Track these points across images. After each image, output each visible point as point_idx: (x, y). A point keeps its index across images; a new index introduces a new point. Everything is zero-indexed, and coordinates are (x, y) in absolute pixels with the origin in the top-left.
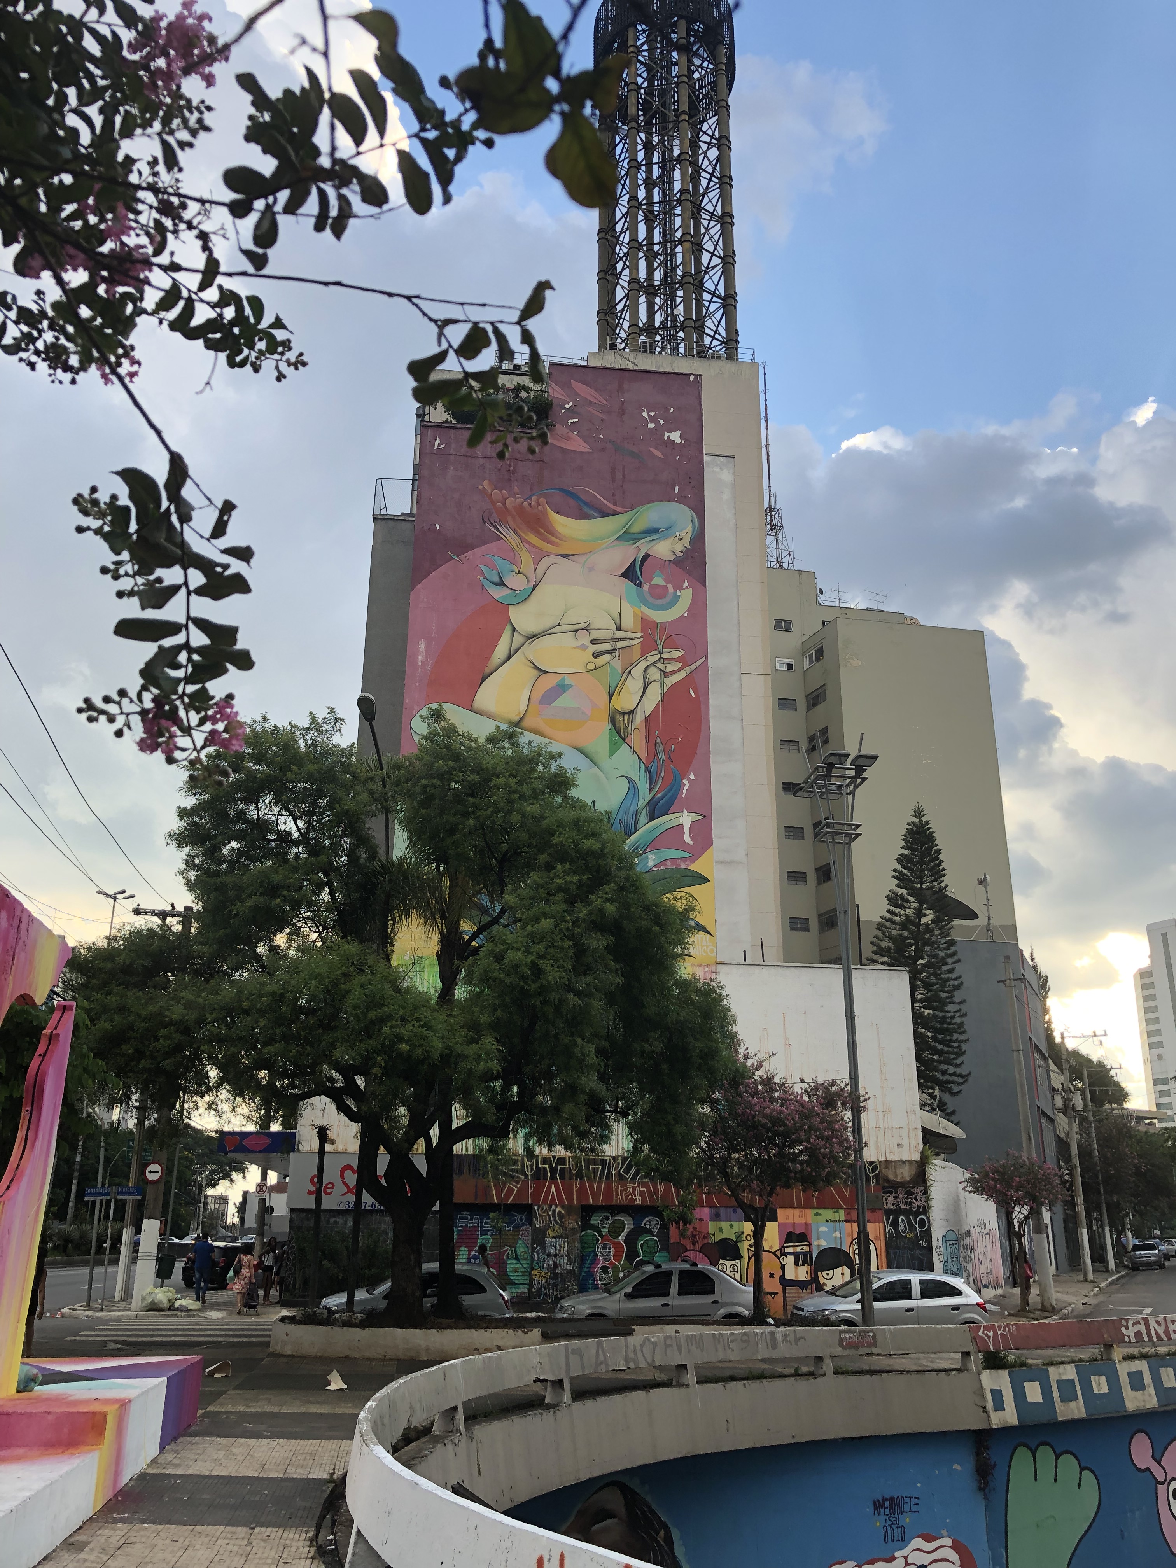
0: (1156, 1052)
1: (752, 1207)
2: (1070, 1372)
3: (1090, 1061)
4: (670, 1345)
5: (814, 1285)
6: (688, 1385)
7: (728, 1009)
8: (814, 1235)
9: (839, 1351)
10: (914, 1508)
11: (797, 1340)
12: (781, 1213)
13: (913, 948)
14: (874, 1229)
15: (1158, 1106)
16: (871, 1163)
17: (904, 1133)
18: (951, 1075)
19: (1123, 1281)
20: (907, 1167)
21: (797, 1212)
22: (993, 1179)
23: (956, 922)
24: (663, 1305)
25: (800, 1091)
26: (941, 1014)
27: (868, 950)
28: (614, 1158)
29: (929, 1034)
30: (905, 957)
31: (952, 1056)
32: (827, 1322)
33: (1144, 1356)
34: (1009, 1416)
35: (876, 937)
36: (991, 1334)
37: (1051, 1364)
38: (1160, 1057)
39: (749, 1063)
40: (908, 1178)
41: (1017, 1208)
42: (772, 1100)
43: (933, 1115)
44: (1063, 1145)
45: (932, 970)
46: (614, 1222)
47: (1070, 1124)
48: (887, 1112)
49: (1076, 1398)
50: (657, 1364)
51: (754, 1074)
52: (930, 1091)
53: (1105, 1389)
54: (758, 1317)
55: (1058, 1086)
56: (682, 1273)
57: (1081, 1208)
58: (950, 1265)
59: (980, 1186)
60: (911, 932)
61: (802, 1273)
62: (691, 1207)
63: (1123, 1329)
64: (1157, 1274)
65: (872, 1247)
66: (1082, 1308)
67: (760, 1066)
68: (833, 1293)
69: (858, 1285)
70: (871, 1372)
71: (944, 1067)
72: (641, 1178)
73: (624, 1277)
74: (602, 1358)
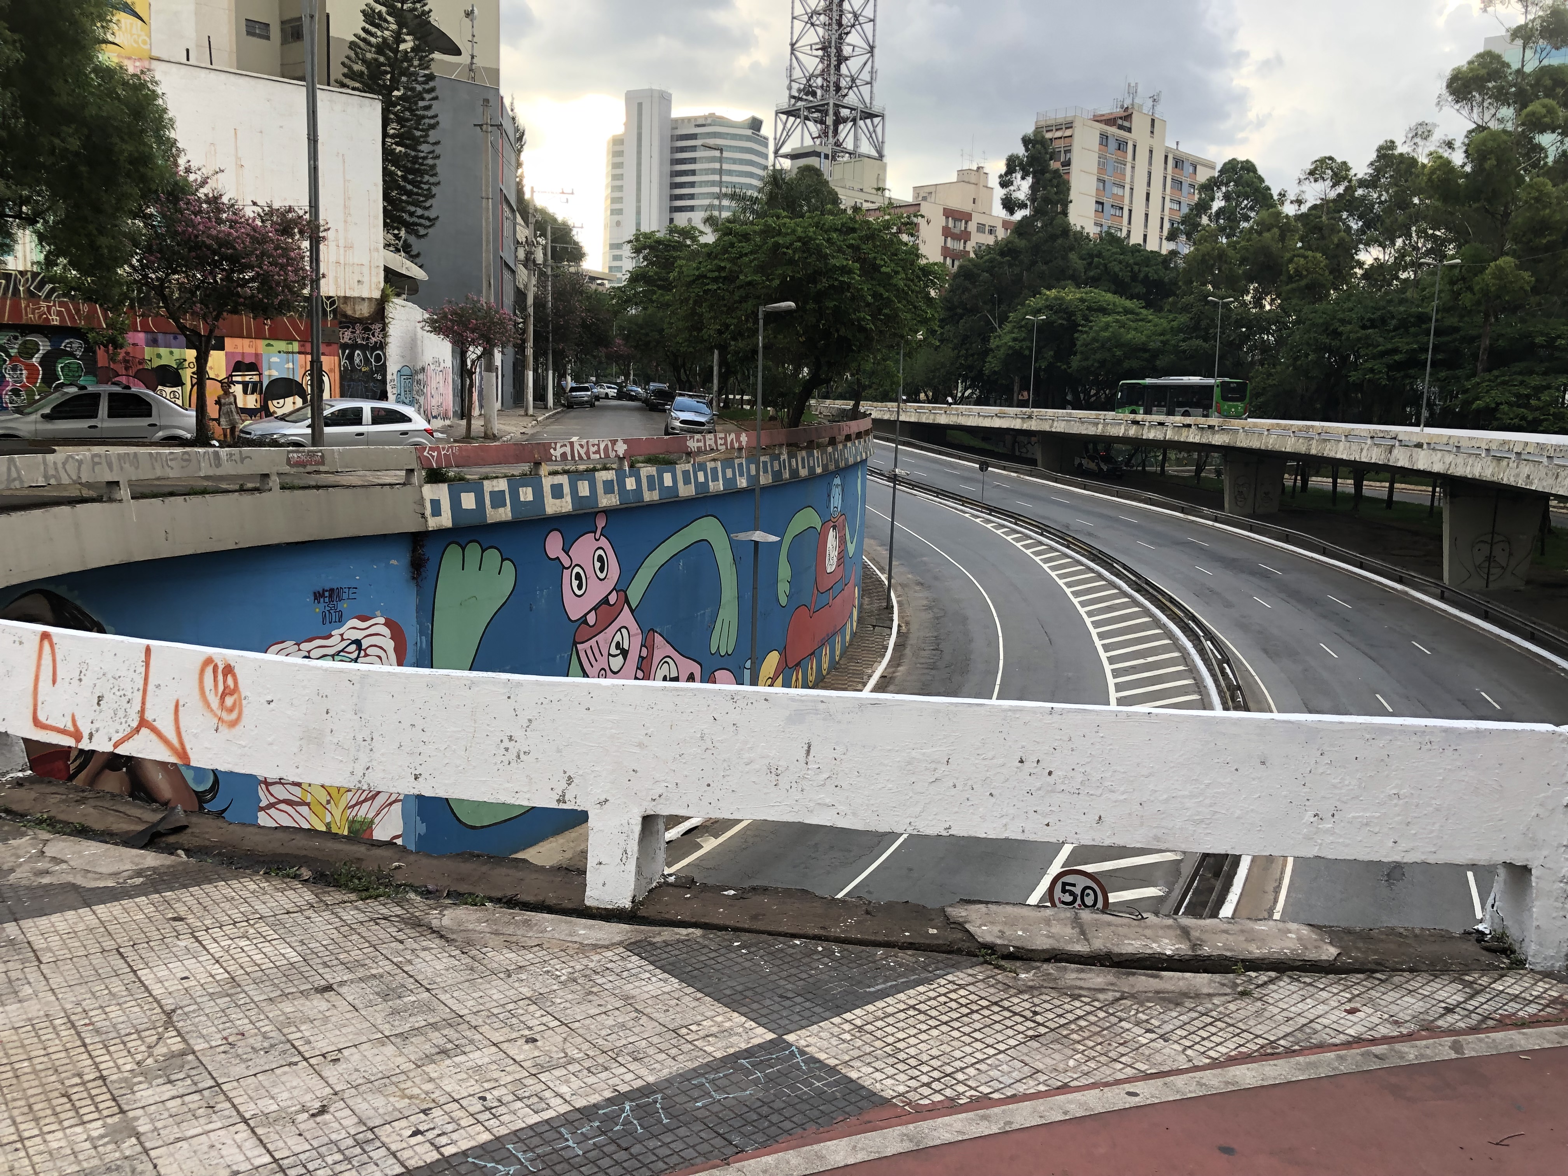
0: (617, 218)
1: (195, 332)
2: (502, 485)
3: (555, 220)
4: (100, 463)
5: (263, 411)
6: (121, 501)
7: (165, 110)
8: (265, 365)
9: (287, 469)
10: (352, 596)
11: (242, 460)
12: (228, 341)
13: (389, 76)
14: (330, 363)
15: (610, 268)
16: (328, 298)
17: (366, 270)
18: (419, 217)
19: (558, 416)
20: (366, 304)
21: (246, 341)
22: (451, 320)
23: (437, 55)
24: (90, 427)
25: (252, 215)
26: (413, 153)
27: (337, 72)
28: (21, 272)
29: (399, 173)
30: (379, 85)
31: (421, 199)
32: (275, 443)
33: (566, 472)
34: (445, 520)
35: (348, 57)
36: (435, 454)
37: (487, 478)
38: (618, 224)
39: (192, 177)
40: (367, 315)
41: (471, 349)
42: (220, 221)
43: (397, 256)
44: (520, 295)
45: (407, 105)
46: (25, 342)
47: (529, 275)
48: (349, 247)
49: (505, 505)
50: (84, 481)
51: (197, 190)
52: (396, 232)
53: (530, 498)
54: (202, 438)
55: (521, 238)
56: (112, 396)
57: (529, 352)
58: (402, 397)
59: (438, 326)
60: (388, 58)
61: (251, 401)
62: (123, 331)
63: (552, 451)
64: (587, 412)
65: (326, 379)
66: (520, 436)
67: (204, 183)
68: (283, 418)
69: (309, 410)
70: (318, 487)
71: (412, 209)
72: (58, 297)
73: (39, 400)
74: (14, 474)
